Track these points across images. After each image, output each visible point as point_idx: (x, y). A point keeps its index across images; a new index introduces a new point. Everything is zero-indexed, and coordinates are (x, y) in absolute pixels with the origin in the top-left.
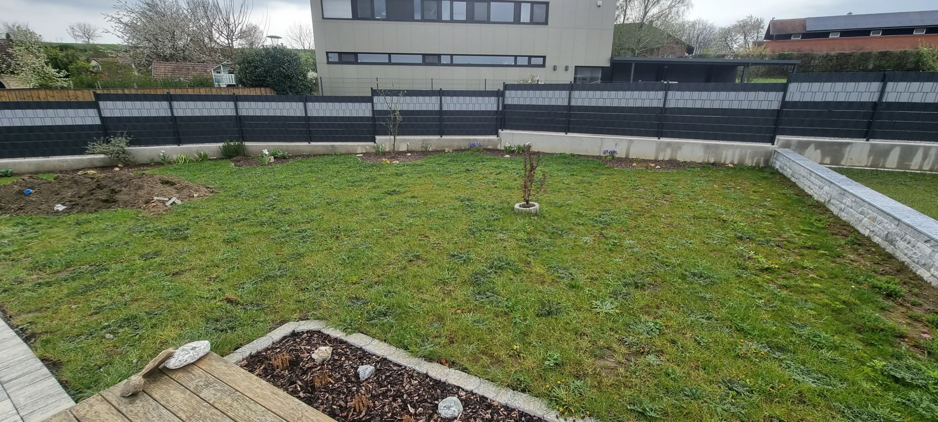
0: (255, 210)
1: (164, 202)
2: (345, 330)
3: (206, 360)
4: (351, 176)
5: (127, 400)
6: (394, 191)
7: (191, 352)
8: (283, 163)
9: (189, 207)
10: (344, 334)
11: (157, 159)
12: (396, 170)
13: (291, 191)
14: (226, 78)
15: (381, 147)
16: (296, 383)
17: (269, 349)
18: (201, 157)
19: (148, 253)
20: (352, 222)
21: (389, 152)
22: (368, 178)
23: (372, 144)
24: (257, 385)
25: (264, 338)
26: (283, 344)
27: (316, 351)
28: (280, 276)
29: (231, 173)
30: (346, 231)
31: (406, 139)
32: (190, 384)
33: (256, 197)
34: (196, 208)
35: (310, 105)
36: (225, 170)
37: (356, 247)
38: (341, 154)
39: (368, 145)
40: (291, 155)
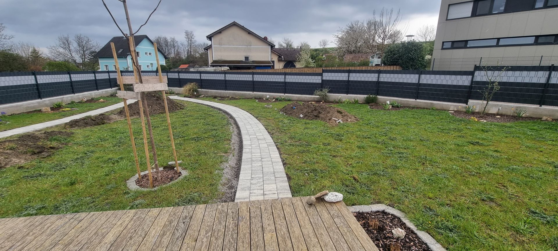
0: (376, 134)
1: (336, 121)
2: (417, 226)
3: (340, 204)
4: (442, 125)
5: (308, 205)
6: (478, 143)
7: (335, 197)
8: (396, 110)
9: (346, 126)
10: (416, 228)
11: (337, 100)
12: (483, 127)
13: (399, 128)
14: (376, 61)
15: (471, 108)
16: (380, 241)
17: (369, 214)
18: (355, 101)
19: (326, 143)
20: (437, 156)
21: (478, 113)
22: (455, 129)
23: (464, 105)
24: (360, 230)
25: (367, 206)
26: (377, 215)
27: (396, 229)
28: (383, 176)
29: (367, 111)
30: (431, 161)
31: (498, 105)
32: (331, 212)
33: (378, 127)
34: (348, 127)
35: (423, 76)
36: (365, 110)
37: (436, 174)
38: (437, 110)
39: (460, 106)
40: (402, 106)
